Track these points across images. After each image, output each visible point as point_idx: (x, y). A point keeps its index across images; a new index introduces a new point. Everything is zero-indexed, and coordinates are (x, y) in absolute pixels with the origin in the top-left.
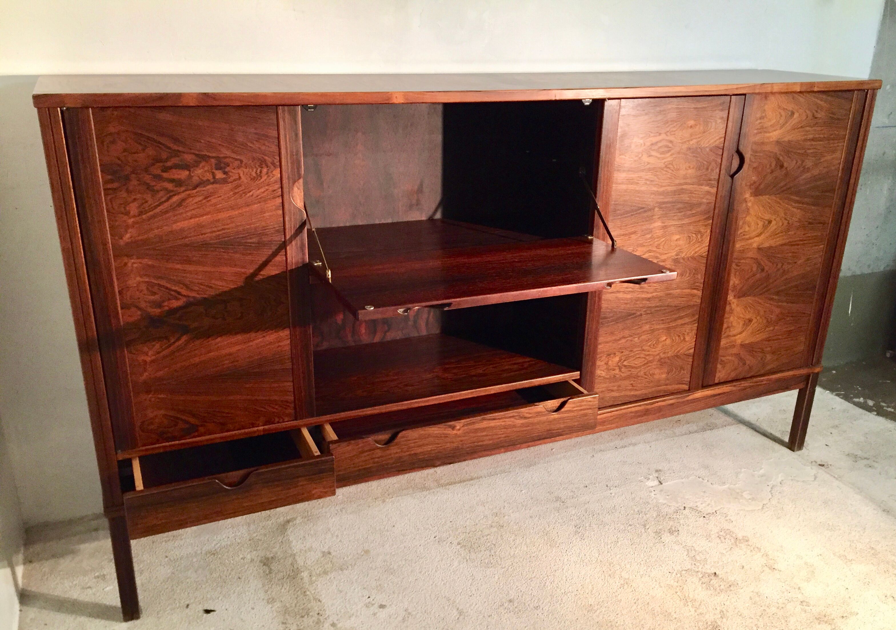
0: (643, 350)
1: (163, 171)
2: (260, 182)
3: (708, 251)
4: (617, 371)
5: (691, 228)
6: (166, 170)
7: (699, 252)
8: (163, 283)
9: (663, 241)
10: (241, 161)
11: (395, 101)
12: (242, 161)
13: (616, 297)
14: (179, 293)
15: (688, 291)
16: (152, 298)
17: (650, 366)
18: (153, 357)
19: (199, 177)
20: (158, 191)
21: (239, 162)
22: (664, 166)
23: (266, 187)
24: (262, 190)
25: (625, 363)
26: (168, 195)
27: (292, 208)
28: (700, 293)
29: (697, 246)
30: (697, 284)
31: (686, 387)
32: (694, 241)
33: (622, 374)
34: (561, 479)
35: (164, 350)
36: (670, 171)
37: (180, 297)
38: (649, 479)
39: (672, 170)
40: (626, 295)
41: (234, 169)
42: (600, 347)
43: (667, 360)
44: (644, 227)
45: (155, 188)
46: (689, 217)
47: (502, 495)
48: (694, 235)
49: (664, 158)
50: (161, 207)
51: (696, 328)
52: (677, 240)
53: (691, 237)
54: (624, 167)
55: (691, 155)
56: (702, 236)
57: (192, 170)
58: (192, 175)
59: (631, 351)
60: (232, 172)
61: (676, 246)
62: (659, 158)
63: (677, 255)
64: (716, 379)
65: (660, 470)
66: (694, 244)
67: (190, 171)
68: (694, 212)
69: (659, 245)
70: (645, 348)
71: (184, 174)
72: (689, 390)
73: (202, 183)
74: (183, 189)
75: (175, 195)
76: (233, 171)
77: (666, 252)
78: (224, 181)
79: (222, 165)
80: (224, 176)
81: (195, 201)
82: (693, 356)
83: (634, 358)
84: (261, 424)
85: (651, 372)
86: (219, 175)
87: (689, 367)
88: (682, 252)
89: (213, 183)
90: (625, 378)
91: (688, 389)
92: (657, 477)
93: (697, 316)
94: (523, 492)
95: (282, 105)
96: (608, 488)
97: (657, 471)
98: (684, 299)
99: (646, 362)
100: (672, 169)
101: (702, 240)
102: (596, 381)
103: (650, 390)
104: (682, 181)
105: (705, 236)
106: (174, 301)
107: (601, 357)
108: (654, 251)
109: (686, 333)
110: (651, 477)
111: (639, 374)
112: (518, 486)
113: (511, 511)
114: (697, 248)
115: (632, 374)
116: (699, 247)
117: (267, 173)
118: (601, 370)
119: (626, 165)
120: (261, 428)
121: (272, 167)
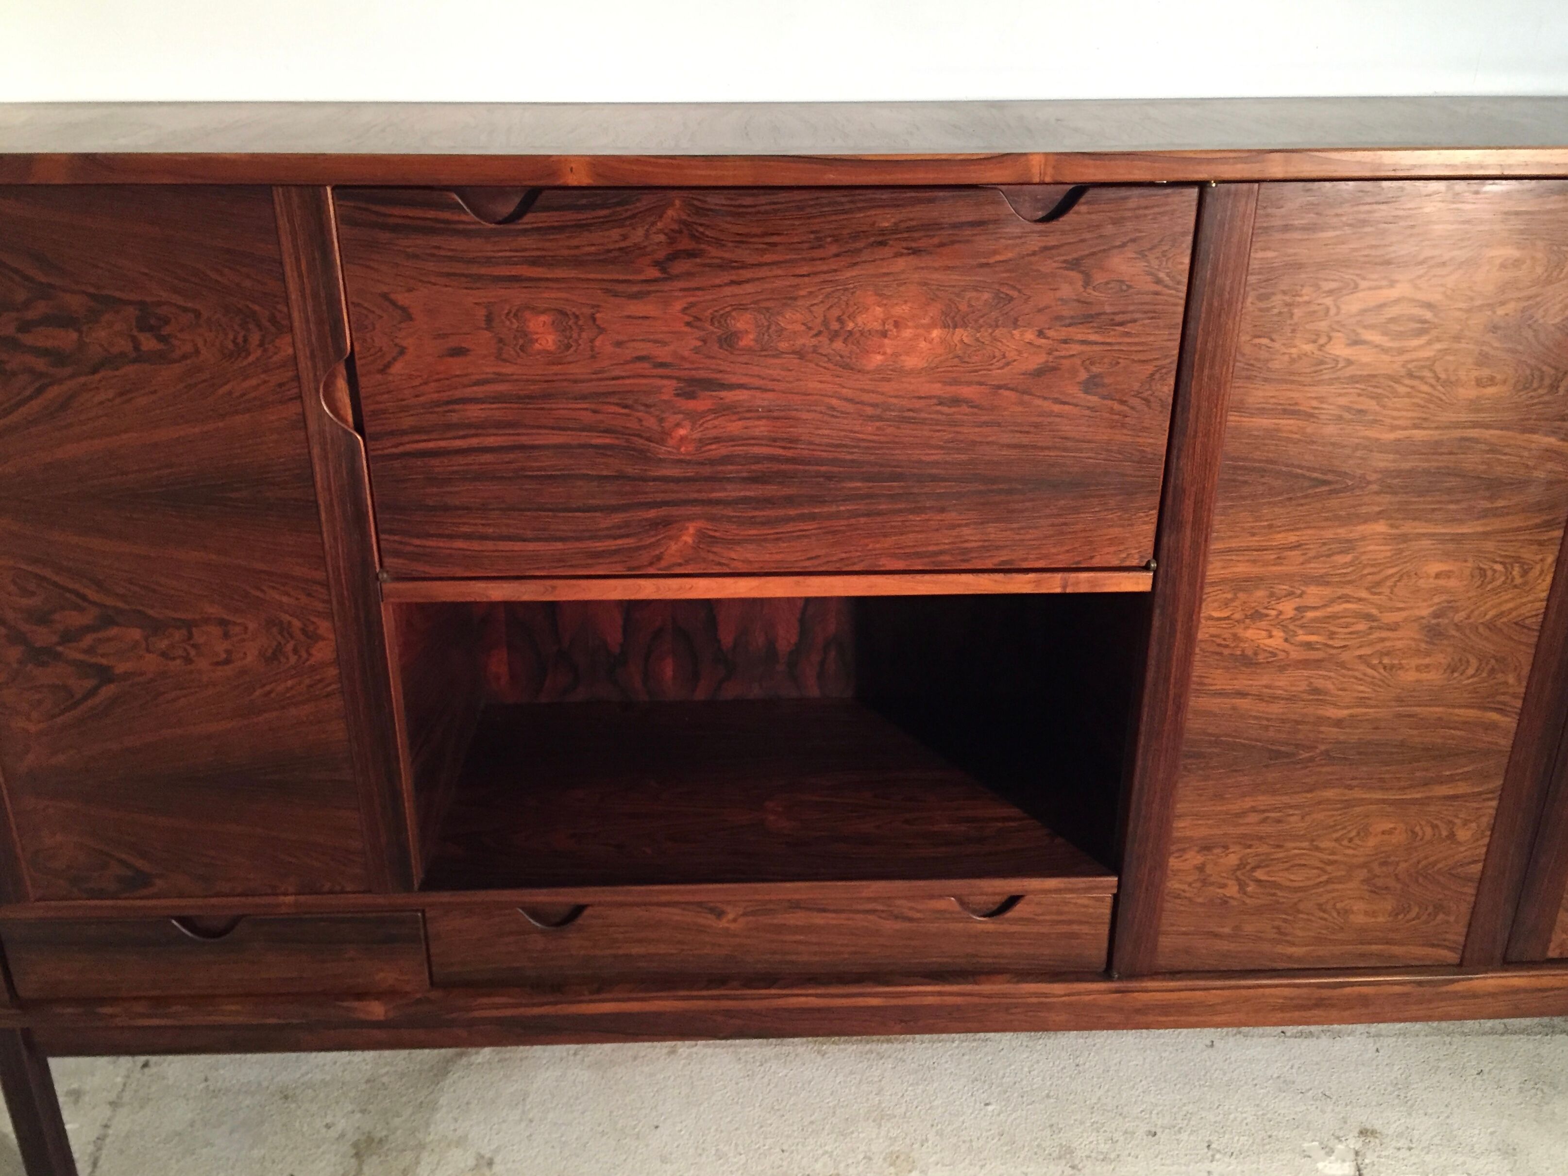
0: (1317, 849)
1: (20, 329)
2: (245, 363)
3: (1546, 614)
4: (1232, 890)
5: (1490, 545)
6: (25, 327)
7: (1514, 614)
8: (48, 573)
9: (1392, 575)
10: (198, 314)
11: (572, 180)
12: (200, 314)
13: (1234, 708)
14: (84, 598)
15: (1472, 714)
16: (25, 602)
17: (1334, 890)
18: (42, 726)
19: (101, 345)
20: (14, 374)
21: (191, 315)
22: (1403, 372)
23: (263, 376)
24: (254, 382)
25: (1259, 874)
26: (37, 385)
27: (327, 428)
28: (1509, 722)
29: (1506, 596)
30: (1502, 698)
31: (1452, 957)
32: (1498, 583)
33: (1248, 901)
34: (1100, 1093)
35: (62, 712)
36: (1425, 388)
37: (85, 604)
38: (1330, 1152)
39: (1432, 386)
40: (1264, 704)
41: (182, 330)
42: (1179, 824)
43: (1392, 883)
44: (1329, 534)
45: (8, 367)
46: (1485, 516)
47: (936, 1103)
48: (1499, 567)
49: (1402, 351)
50: (23, 410)
51: (1493, 812)
52: (1438, 576)
53: (1489, 573)
54: (1269, 370)
55: (1496, 344)
56: (1525, 573)
57: (85, 328)
58: (88, 341)
59: (1279, 846)
60: (176, 337)
61: (1437, 591)
62: (1385, 350)
63: (1436, 615)
64: (1552, 945)
65: (1373, 1133)
66: (1495, 591)
67: (80, 332)
68: (1500, 503)
69: (1378, 584)
70: (1325, 844)
71: (67, 339)
72: (1460, 965)
73: (110, 361)
74: (68, 370)
75: (51, 384)
76: (179, 335)
77: (1401, 605)
78: (161, 358)
79: (153, 321)
80: (161, 346)
81: (96, 399)
82: (1481, 881)
83: (1286, 865)
84: (291, 889)
85: (1339, 906)
86: (148, 343)
87: (1465, 908)
88: (1456, 610)
89: (135, 361)
90: (1259, 911)
91: (1458, 961)
92: (1357, 1153)
93: (1499, 782)
94: (990, 1108)
95: (282, 186)
96: (1210, 1153)
97: (1363, 1132)
98: (1458, 733)
99: (1324, 878)
100: (1433, 381)
101: (1525, 583)
102: (1168, 906)
103: (1337, 950)
104: (1464, 417)
105: (1536, 571)
106: (74, 613)
107: (1184, 850)
108: (1360, 600)
109: (1458, 821)
110: (1340, 1147)
111: (1301, 906)
112: (986, 1087)
113: (934, 1158)
114: (1506, 601)
115: (1278, 902)
116: (1513, 599)
117: (261, 344)
118: (1181, 881)
119: (1275, 365)
120: (290, 899)
121: (273, 329)
